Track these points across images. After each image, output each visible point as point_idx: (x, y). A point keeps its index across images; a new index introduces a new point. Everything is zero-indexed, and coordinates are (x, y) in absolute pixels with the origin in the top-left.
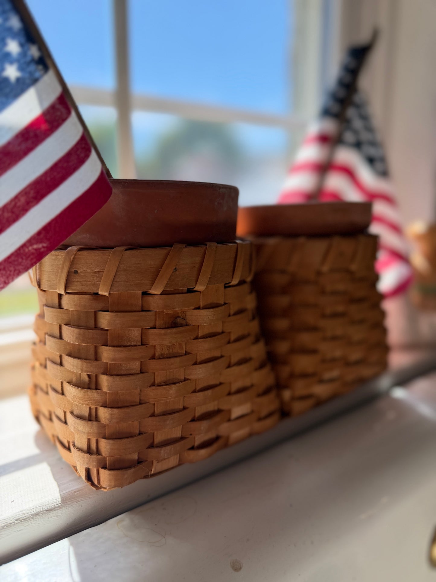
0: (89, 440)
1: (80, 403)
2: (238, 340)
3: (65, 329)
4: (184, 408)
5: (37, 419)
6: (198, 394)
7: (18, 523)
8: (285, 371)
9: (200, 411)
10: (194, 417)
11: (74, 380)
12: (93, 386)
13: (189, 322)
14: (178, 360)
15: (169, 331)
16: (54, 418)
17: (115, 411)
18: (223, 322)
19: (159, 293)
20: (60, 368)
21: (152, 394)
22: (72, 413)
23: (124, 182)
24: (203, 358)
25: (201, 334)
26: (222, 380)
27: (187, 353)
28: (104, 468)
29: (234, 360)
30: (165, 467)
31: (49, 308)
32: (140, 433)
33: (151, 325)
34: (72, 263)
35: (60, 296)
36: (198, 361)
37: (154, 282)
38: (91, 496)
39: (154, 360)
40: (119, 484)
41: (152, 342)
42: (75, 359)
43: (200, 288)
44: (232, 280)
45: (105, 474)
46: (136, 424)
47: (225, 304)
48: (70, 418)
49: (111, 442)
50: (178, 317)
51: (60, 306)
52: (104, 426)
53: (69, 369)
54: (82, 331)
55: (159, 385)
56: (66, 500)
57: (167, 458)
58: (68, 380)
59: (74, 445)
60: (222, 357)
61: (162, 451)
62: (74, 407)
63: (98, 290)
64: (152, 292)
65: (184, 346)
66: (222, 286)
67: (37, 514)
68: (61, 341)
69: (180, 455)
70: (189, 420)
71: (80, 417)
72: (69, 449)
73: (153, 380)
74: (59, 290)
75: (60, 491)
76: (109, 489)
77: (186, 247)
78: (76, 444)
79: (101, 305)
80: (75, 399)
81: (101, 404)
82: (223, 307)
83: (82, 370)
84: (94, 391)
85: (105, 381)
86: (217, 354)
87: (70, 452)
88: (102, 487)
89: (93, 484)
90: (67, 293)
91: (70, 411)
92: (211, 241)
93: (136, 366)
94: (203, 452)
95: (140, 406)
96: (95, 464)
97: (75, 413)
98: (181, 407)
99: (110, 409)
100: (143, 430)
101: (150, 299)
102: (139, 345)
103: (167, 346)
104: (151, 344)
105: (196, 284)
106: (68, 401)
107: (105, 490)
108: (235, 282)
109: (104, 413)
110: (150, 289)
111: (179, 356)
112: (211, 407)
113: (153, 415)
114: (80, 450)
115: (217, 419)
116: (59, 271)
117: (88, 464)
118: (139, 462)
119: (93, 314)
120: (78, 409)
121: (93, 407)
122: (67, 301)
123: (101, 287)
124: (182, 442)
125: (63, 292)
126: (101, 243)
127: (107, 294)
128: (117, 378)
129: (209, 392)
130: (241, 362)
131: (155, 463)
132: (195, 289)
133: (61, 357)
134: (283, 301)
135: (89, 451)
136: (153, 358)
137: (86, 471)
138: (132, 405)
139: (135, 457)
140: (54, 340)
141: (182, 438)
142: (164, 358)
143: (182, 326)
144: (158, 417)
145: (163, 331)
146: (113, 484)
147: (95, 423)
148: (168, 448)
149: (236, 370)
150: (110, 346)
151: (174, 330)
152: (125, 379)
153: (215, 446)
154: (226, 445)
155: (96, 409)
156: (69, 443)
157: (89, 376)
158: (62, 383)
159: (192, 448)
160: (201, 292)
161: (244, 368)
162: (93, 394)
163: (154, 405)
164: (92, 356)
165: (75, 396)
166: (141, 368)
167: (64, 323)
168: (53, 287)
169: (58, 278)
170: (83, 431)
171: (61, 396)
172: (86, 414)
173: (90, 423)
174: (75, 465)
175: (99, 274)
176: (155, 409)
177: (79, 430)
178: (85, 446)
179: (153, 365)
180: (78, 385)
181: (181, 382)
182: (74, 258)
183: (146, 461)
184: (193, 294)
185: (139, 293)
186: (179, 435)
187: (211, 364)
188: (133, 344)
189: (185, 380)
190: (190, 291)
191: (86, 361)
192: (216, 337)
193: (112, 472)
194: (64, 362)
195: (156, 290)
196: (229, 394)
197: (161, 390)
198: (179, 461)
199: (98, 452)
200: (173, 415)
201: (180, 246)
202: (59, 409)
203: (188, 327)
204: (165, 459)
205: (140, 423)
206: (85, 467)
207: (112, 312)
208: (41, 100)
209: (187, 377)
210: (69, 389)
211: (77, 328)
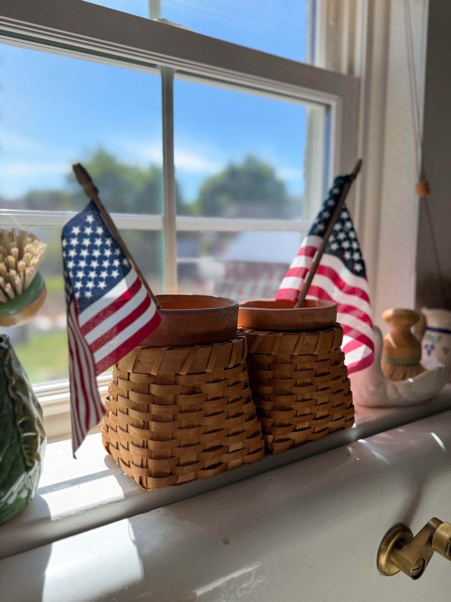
0: (142, 460)
1: (138, 437)
2: (234, 401)
3: (131, 393)
4: (199, 443)
5: (107, 448)
6: (207, 435)
7: (100, 507)
8: (269, 422)
9: (208, 445)
10: (205, 449)
11: (135, 424)
12: (146, 428)
13: (202, 390)
14: (195, 413)
15: (190, 396)
16: (120, 447)
17: (158, 443)
18: (224, 391)
19: (185, 374)
20: (127, 416)
21: (180, 434)
22: (132, 443)
23: (168, 312)
24: (211, 413)
25: (209, 398)
26: (223, 426)
27: (200, 410)
28: (150, 476)
29: (231, 414)
30: (186, 480)
31: (122, 380)
32: (172, 457)
33: (180, 392)
34: (137, 356)
35: (129, 374)
36: (208, 414)
37: (182, 368)
38: (141, 495)
39: (181, 413)
40: (158, 486)
41: (180, 403)
42: (136, 411)
43: (209, 370)
44: (229, 365)
45: (150, 480)
46: (170, 451)
47: (225, 379)
48: (131, 446)
49: (155, 461)
50: (196, 388)
51: (128, 379)
52: (151, 451)
53: (132, 417)
54: (141, 395)
55: (184, 428)
56: (127, 496)
57: (187, 474)
58: (131, 423)
59: (133, 463)
60: (223, 412)
61: (184, 469)
62: (134, 440)
63: (151, 372)
64: (180, 373)
65: (199, 405)
66: (223, 369)
67: (110, 503)
68: (128, 400)
69: (195, 472)
70: (201, 451)
71: (137, 446)
72: (129, 466)
73: (180, 425)
74: (129, 370)
75: (124, 491)
76: (152, 489)
77: (201, 347)
78: (134, 463)
79: (152, 380)
80: (135, 435)
81: (150, 438)
82: (223, 382)
83: (140, 418)
84: (146, 430)
85: (153, 425)
86: (220, 410)
87: (130, 468)
88: (148, 488)
89: (143, 487)
90: (133, 372)
91: (131, 442)
92: (216, 342)
93: (170, 416)
94: (210, 472)
95: (172, 440)
96: (145, 474)
97: (134, 443)
98: (197, 442)
99: (155, 442)
100: (173, 455)
101: (179, 377)
102: (172, 404)
103: (189, 405)
104: (179, 404)
105: (206, 369)
106: (131, 436)
107: (150, 490)
108: (231, 366)
109: (151, 444)
110: (180, 372)
111: (196, 411)
112: (216, 443)
113: (179, 446)
114: (136, 465)
115: (219, 451)
116: (130, 360)
117: (141, 474)
118: (171, 474)
119: (147, 386)
120: (136, 441)
121: (145, 440)
122: (132, 377)
123: (153, 371)
124: (197, 464)
125: (131, 372)
126: (153, 344)
127: (155, 374)
128: (160, 423)
129: (214, 434)
130: (235, 416)
131: (180, 475)
132: (206, 372)
133: (127, 409)
134: (269, 374)
135: (142, 466)
136: (180, 412)
137: (139, 478)
138: (167, 439)
139: (169, 471)
140: (124, 399)
141: (197, 462)
142: (186, 412)
143: (198, 393)
144: (182, 448)
145: (186, 396)
146: (155, 486)
147: (146, 450)
148: (188, 467)
149: (232, 420)
150: (156, 404)
151: (193, 396)
152: (164, 424)
153: (218, 469)
154: (226, 469)
155: (147, 441)
156: (129, 462)
157: (144, 422)
158: (127, 425)
159: (203, 469)
160: (209, 373)
161: (238, 420)
162: (146, 432)
163: (180, 440)
164: (146, 410)
165: (135, 433)
166: (173, 418)
167: (131, 389)
168: (126, 368)
169: (129, 364)
170: (139, 454)
171: (126, 433)
172: (141, 444)
173: (143, 449)
174: (132, 476)
175: (152, 363)
176: (181, 443)
177: (136, 453)
178: (140, 464)
179: (180, 416)
180: (137, 426)
181: (197, 427)
182: (138, 354)
183: (175, 474)
184: (204, 375)
185: (174, 374)
186: (195, 460)
187: (215, 416)
188: (169, 403)
189: (199, 426)
190: (203, 373)
191: (143, 413)
192: (219, 400)
193: (155, 479)
194: (129, 413)
195: (183, 373)
196: (228, 436)
197: (184, 432)
198: (195, 476)
199: (147, 467)
200: (191, 447)
201: (198, 346)
202: (124, 441)
203: (201, 394)
204: (186, 474)
205: (172, 451)
206: (139, 476)
207: (158, 384)
208: (127, 283)
209: (200, 424)
210: (132, 429)
211: (137, 393)
